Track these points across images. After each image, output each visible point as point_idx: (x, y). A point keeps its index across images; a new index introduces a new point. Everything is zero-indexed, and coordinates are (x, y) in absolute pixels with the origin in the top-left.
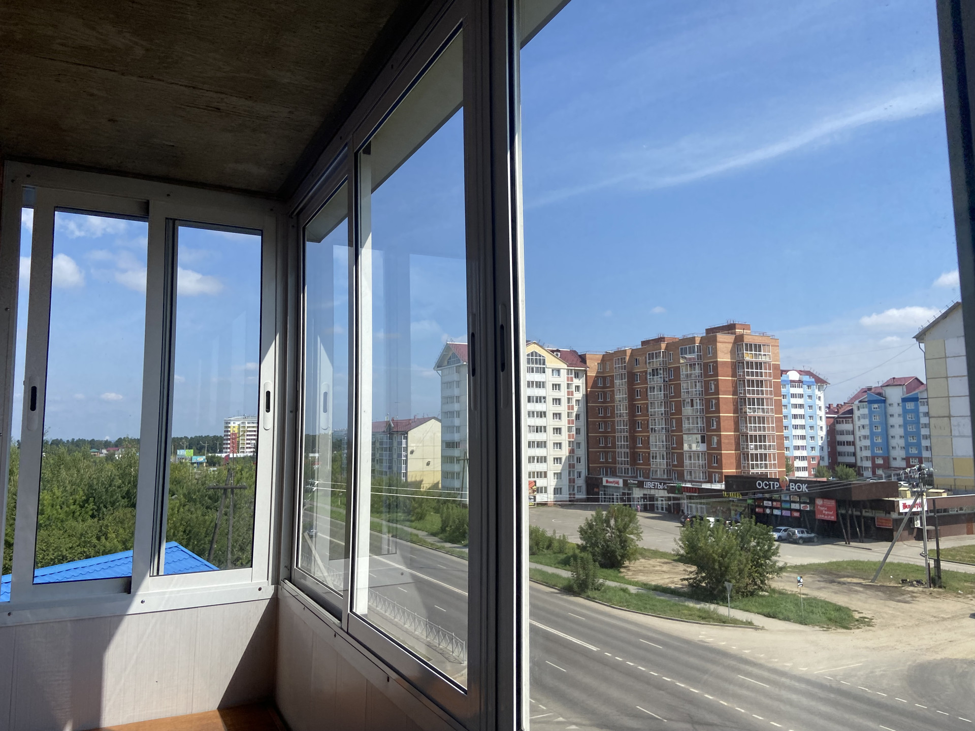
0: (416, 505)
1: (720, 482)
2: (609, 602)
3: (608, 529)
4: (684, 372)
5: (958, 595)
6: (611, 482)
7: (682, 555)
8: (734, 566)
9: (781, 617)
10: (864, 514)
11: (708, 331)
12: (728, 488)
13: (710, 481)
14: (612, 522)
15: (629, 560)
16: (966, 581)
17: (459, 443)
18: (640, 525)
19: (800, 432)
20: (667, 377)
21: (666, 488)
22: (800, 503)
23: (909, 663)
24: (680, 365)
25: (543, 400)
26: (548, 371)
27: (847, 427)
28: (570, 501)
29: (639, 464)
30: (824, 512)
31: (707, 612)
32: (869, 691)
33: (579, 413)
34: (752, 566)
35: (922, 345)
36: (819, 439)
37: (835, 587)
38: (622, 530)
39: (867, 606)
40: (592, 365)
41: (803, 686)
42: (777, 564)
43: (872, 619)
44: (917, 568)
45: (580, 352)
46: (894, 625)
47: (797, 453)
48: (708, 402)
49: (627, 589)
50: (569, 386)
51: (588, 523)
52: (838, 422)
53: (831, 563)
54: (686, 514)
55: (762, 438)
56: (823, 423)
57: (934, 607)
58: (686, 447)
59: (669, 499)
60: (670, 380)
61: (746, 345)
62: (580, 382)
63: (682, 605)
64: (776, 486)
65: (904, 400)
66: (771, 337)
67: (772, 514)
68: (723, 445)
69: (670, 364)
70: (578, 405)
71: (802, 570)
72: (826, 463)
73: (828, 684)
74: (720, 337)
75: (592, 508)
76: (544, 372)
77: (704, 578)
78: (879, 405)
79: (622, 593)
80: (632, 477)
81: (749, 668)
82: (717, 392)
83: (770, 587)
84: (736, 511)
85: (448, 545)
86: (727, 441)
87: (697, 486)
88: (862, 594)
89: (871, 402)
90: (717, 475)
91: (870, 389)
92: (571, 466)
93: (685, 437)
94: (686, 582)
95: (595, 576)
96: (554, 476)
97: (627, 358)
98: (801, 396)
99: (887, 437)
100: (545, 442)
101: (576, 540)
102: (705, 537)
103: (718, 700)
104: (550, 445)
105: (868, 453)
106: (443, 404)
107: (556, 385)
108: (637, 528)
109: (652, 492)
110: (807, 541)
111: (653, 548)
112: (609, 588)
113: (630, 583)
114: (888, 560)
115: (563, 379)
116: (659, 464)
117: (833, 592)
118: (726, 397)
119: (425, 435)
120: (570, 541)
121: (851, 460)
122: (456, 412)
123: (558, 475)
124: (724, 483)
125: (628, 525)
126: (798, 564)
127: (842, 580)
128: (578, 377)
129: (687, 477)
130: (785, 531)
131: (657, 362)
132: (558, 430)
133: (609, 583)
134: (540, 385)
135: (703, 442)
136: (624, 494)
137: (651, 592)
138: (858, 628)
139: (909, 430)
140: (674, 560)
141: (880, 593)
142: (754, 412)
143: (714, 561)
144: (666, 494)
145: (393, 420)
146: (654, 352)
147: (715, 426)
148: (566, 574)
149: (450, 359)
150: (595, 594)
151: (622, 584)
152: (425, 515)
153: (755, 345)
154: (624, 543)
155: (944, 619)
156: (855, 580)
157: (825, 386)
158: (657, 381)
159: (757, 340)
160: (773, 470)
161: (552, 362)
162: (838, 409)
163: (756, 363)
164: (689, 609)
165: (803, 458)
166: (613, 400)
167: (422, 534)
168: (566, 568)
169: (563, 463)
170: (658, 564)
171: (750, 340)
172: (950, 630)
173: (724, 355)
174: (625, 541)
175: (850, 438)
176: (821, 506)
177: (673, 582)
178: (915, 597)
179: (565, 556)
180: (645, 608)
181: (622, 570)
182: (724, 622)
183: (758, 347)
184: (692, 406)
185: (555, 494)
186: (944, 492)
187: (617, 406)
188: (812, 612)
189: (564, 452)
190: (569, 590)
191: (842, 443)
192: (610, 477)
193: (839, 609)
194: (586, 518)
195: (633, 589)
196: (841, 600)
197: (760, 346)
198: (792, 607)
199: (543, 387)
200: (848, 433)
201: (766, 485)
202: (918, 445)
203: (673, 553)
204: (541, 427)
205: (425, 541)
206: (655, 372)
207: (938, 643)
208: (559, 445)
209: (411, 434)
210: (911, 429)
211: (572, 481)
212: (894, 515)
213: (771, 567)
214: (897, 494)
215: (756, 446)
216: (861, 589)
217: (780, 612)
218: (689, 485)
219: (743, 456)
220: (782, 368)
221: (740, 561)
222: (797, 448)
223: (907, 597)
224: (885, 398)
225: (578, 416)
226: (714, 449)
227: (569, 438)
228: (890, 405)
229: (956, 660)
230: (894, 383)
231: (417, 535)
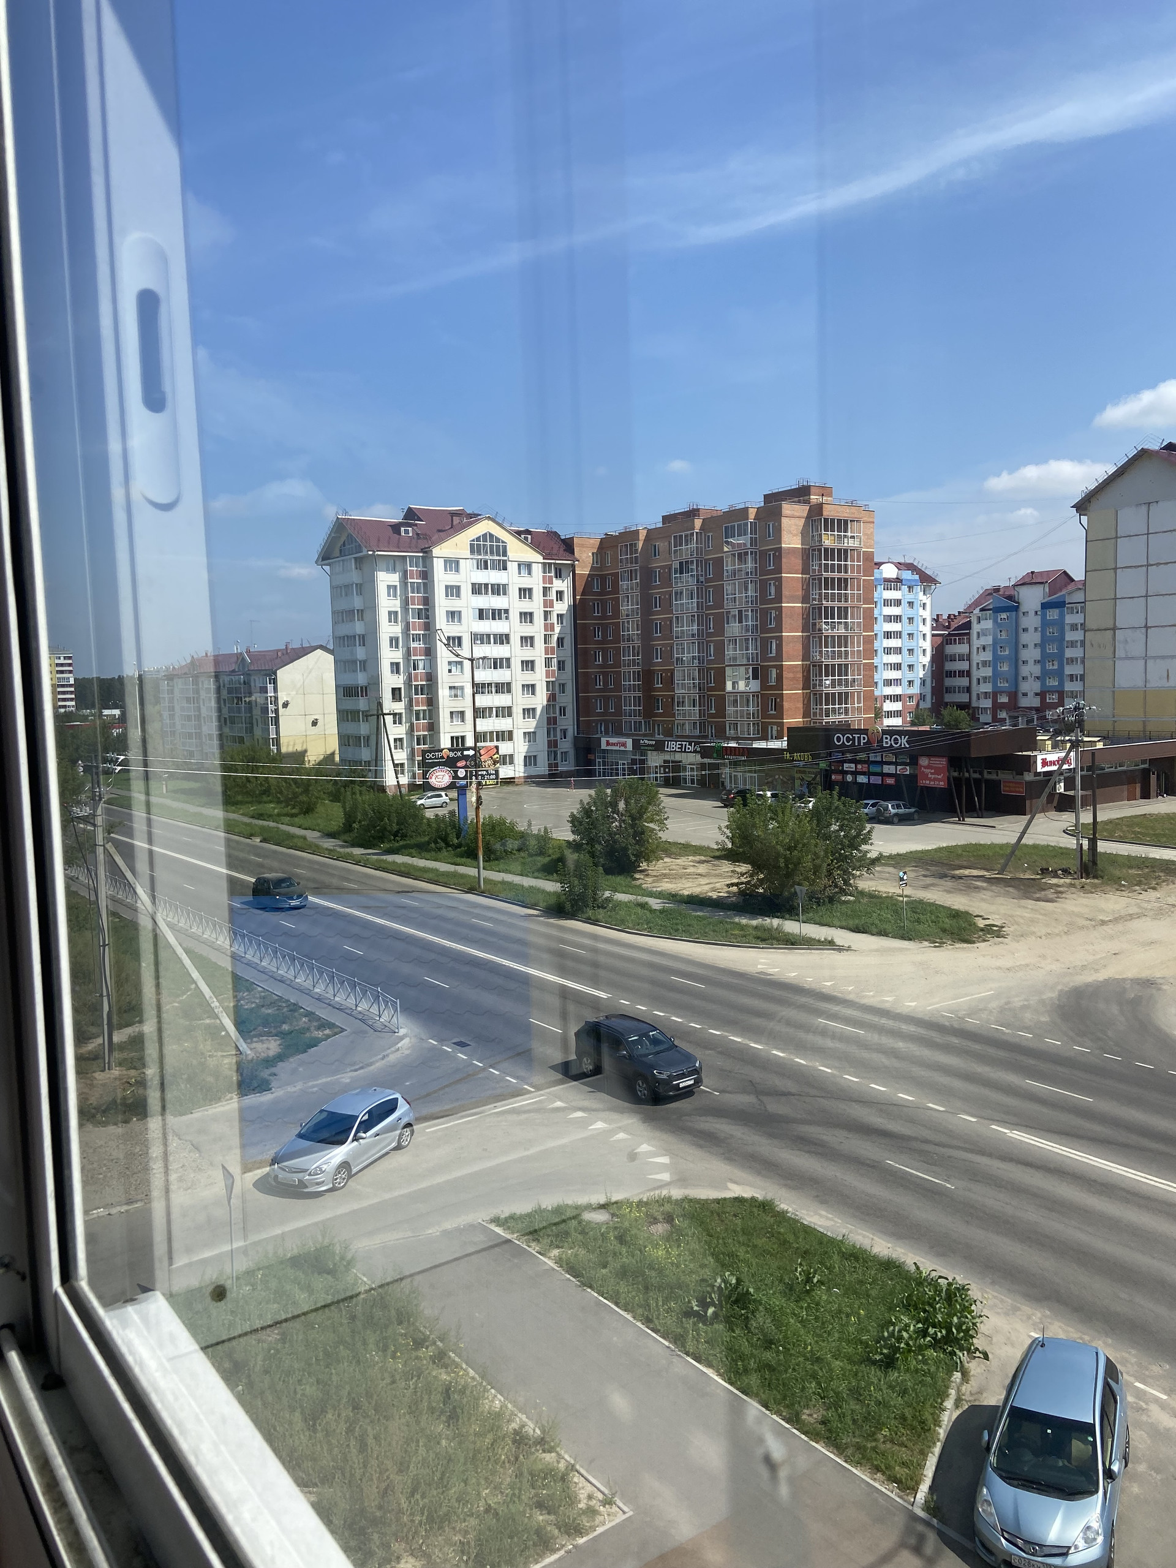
0: (299, 790)
1: (779, 737)
2: (621, 925)
3: (615, 815)
4: (728, 567)
5: (1120, 888)
6: (613, 744)
7: (730, 850)
8: (807, 862)
9: (875, 930)
10: (986, 776)
11: (768, 498)
12: (792, 748)
13: (765, 738)
14: (622, 805)
15: (648, 860)
16: (1131, 867)
17: (366, 688)
18: (664, 808)
19: (894, 659)
20: (702, 575)
21: (698, 749)
22: (896, 764)
23: (1059, 987)
24: (724, 555)
25: (503, 616)
26: (512, 567)
27: (961, 649)
28: (551, 776)
29: (657, 715)
30: (930, 776)
31: (768, 930)
32: (1007, 1031)
33: (562, 636)
34: (832, 861)
35: (1084, 519)
36: (921, 669)
37: (949, 884)
38: (636, 817)
39: (993, 908)
40: (584, 556)
41: (912, 1028)
42: (869, 855)
43: (1003, 927)
44: (1060, 851)
45: (564, 534)
46: (1033, 933)
47: (889, 691)
48: (765, 613)
49: (647, 903)
50: (546, 591)
51: (584, 808)
52: (948, 642)
53: (940, 850)
54: (728, 788)
55: (843, 669)
56: (927, 645)
57: (1086, 906)
58: (729, 686)
59: (703, 767)
60: (708, 580)
61: (826, 520)
62: (562, 585)
63: (731, 922)
64: (862, 741)
65: (1045, 606)
66: (863, 508)
67: (855, 782)
68: (785, 682)
69: (708, 553)
70: (562, 623)
71: (898, 860)
72: (927, 704)
73: (947, 1024)
74: (787, 508)
75: (588, 785)
76: (505, 568)
77: (761, 881)
78: (1008, 614)
79: (639, 910)
80: (645, 735)
81: (835, 1008)
82: (779, 599)
83: (857, 889)
84: (802, 780)
85: (358, 851)
86: (791, 675)
87: (745, 744)
88: (985, 892)
89: (997, 610)
90: (775, 728)
91: (997, 590)
92: (551, 722)
93: (728, 671)
94: (735, 889)
95: (595, 889)
96: (525, 737)
97: (640, 544)
98: (898, 603)
99: (1016, 662)
100: (509, 684)
101: (564, 834)
102: (764, 821)
103: (792, 1057)
104: (517, 688)
105: (987, 688)
106: (335, 623)
107: (525, 590)
108: (659, 812)
109: (678, 757)
110: (903, 820)
111: (682, 841)
112: (619, 904)
113: (651, 894)
114: (1023, 841)
115: (535, 580)
116: (688, 714)
117: (945, 891)
118: (792, 606)
119: (305, 675)
120: (554, 836)
121: (963, 698)
122: (359, 636)
123: (530, 736)
124: (786, 738)
125: (646, 809)
126: (894, 852)
127: (957, 872)
128: (560, 577)
129: (730, 732)
130: (873, 805)
131: (688, 550)
132: (529, 665)
133: (621, 897)
134: (499, 590)
135: (755, 677)
136: (634, 762)
137: (684, 906)
138: (985, 941)
139: (1048, 651)
140: (714, 857)
141: (1011, 889)
142: (833, 628)
143: (778, 855)
144: (698, 758)
145: (248, 652)
146: (683, 534)
147: (774, 651)
148: (552, 886)
149: (344, 544)
150: (601, 914)
151: (639, 897)
152: (315, 804)
153: (839, 521)
154: (640, 835)
155: (1103, 923)
156: (975, 872)
157: (933, 587)
158: (686, 582)
159: (844, 513)
160: (857, 716)
161: (518, 551)
162: (949, 622)
163: (839, 550)
164: (742, 928)
165: (896, 698)
166: (617, 613)
167: (312, 835)
168: (551, 878)
169: (537, 717)
170: (692, 864)
171: (832, 513)
172: (1112, 938)
173: (792, 539)
174: (643, 833)
175: (964, 666)
176: (926, 767)
177: (714, 890)
178: (1061, 893)
179: (547, 859)
180: (677, 930)
181: (637, 876)
182: (793, 944)
183: (843, 525)
184: (740, 621)
185: (525, 765)
186: (1099, 741)
187: (623, 622)
188: (918, 921)
189: (540, 700)
190: (559, 909)
191: (951, 674)
192: (612, 737)
193: (956, 915)
194: (581, 801)
195: (655, 904)
196: (958, 902)
197: (846, 522)
198: (889, 916)
199: (505, 594)
200: (961, 658)
201: (848, 739)
202: (1059, 673)
203: (716, 847)
204: (501, 659)
205: (317, 846)
206: (683, 568)
207: (1098, 957)
208: (530, 688)
209: (284, 675)
210: (1052, 649)
211: (552, 745)
212: (1028, 777)
213: (860, 859)
214: (1034, 746)
215: (833, 681)
216: (985, 885)
217: (872, 924)
218: (733, 744)
219: (813, 698)
220: (876, 560)
221: (815, 854)
222: (889, 683)
223: (1050, 894)
224: (1018, 603)
225: (560, 641)
226: (771, 688)
227: (547, 676)
228: (1024, 613)
229: (1124, 980)
230: (1032, 580)
231: (305, 838)
